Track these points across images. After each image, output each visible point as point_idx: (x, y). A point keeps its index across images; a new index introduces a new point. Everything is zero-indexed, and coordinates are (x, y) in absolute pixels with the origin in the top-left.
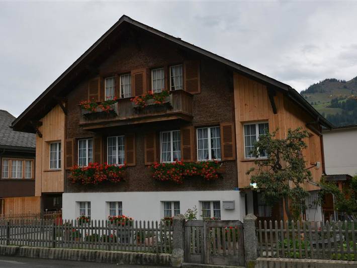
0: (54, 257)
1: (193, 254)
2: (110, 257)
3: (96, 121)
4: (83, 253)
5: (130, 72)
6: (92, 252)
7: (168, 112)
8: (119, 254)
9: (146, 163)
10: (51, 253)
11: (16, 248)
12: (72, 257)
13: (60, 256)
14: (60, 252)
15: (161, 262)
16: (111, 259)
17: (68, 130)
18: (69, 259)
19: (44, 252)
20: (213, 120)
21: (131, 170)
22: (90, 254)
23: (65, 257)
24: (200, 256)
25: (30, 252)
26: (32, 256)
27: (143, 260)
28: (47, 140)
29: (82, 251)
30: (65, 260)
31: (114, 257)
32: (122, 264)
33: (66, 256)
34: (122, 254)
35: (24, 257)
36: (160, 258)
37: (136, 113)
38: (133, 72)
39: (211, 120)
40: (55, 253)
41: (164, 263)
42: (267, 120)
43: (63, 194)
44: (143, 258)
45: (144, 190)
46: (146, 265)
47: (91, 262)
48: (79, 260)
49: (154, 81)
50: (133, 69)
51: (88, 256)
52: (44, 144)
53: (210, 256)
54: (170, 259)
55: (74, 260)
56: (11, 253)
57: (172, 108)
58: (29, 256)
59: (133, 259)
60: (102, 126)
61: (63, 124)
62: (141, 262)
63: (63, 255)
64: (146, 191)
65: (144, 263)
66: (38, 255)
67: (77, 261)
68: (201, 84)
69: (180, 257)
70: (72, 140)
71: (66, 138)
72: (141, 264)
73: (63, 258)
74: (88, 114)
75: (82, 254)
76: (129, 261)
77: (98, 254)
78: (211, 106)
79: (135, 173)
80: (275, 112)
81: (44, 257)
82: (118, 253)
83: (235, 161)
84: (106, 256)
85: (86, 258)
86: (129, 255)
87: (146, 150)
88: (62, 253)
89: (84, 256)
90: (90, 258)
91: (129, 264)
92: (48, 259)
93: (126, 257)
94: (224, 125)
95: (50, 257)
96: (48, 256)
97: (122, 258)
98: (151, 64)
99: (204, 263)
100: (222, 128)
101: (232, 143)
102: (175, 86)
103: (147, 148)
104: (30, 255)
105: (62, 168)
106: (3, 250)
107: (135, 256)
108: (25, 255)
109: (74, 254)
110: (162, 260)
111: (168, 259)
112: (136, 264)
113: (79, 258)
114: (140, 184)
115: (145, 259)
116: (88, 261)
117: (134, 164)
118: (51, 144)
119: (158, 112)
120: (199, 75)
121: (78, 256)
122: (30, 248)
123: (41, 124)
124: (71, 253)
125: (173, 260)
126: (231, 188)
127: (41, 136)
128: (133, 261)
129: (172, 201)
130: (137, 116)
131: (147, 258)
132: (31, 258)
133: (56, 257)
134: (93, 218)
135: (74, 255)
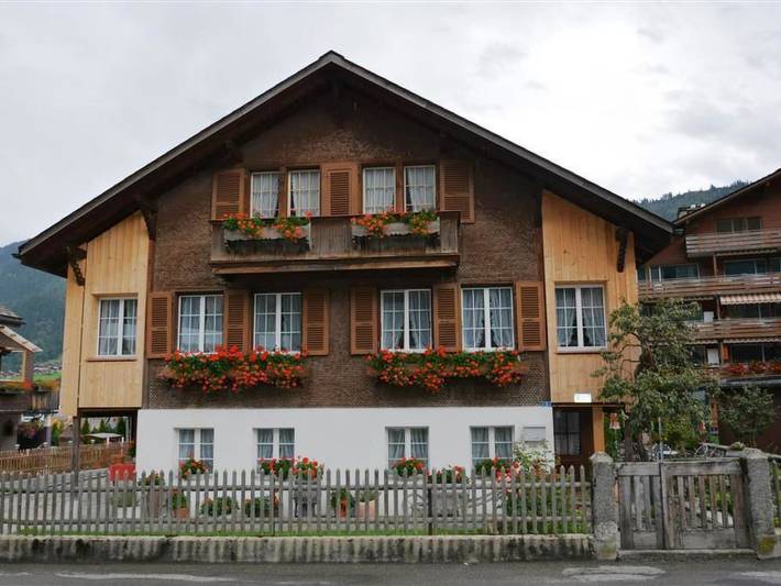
0: (282, 557)
1: (637, 531)
2: (441, 549)
3: (253, 258)
4: (367, 545)
5: (318, 167)
6: (390, 542)
7: (429, 252)
8: (465, 541)
9: (354, 351)
10: (273, 550)
11: (159, 542)
12: (336, 555)
13: (298, 554)
14: (299, 546)
15: (571, 553)
16: (445, 553)
17: (156, 274)
18: (326, 560)
19: (251, 547)
20: (500, 276)
21: (316, 363)
22: (385, 545)
23: (314, 556)
24: (654, 534)
25: (207, 548)
26: (212, 559)
27: (527, 551)
28: (97, 292)
29: (362, 540)
30: (314, 562)
31: (451, 550)
32: (474, 564)
33: (318, 553)
34: (472, 541)
35: (189, 562)
36: (568, 545)
37: (355, 248)
38: (327, 168)
39: (496, 275)
40: (282, 549)
41: (579, 553)
42: (605, 282)
43: (140, 412)
44: (527, 545)
45: (347, 405)
46: (535, 560)
47: (391, 562)
48: (355, 561)
49: (367, 190)
50: (326, 162)
51: (380, 550)
52: (89, 299)
53: (675, 534)
54: (590, 545)
55: (341, 563)
56: (146, 554)
57: (439, 245)
58: (203, 560)
59: (502, 550)
60: (269, 270)
61: (144, 258)
62: (522, 554)
63: (309, 552)
64: (353, 406)
65: (529, 557)
66: (233, 557)
67: (349, 562)
68: (476, 207)
69: (614, 539)
70: (169, 295)
71: (151, 288)
72: (523, 559)
73: (308, 560)
74: (241, 241)
75: (362, 549)
76: (492, 555)
77: (407, 545)
78: (496, 248)
79: (327, 370)
80: (620, 268)
81: (250, 560)
82: (461, 541)
83: (544, 354)
84: (430, 548)
85: (376, 555)
86: (491, 543)
87: (354, 324)
88: (304, 548)
89: (371, 552)
90: (385, 554)
91: (492, 562)
92: (266, 563)
93: (483, 547)
94: (524, 285)
95: (269, 559)
96: (262, 557)
97: (472, 549)
98: (367, 157)
99: (664, 549)
100: (518, 291)
101: (540, 319)
102: (414, 204)
103: (357, 320)
104: (208, 557)
105: (139, 354)
106: (118, 548)
107: (506, 543)
108: (190, 556)
109: (340, 547)
110: (573, 547)
111: (586, 546)
112: (510, 561)
113: (356, 555)
114: (338, 392)
115: (532, 549)
116: (382, 563)
117: (325, 351)
118: (102, 302)
119: (406, 249)
120: (471, 190)
121: (352, 553)
122: (203, 539)
123: (83, 255)
124: (331, 547)
125: (597, 546)
126: (536, 403)
127: (81, 282)
128: (501, 554)
129: (407, 427)
130: (356, 255)
131: (537, 545)
132: (208, 563)
133: (288, 559)
134: (218, 466)
135: (339, 552)
